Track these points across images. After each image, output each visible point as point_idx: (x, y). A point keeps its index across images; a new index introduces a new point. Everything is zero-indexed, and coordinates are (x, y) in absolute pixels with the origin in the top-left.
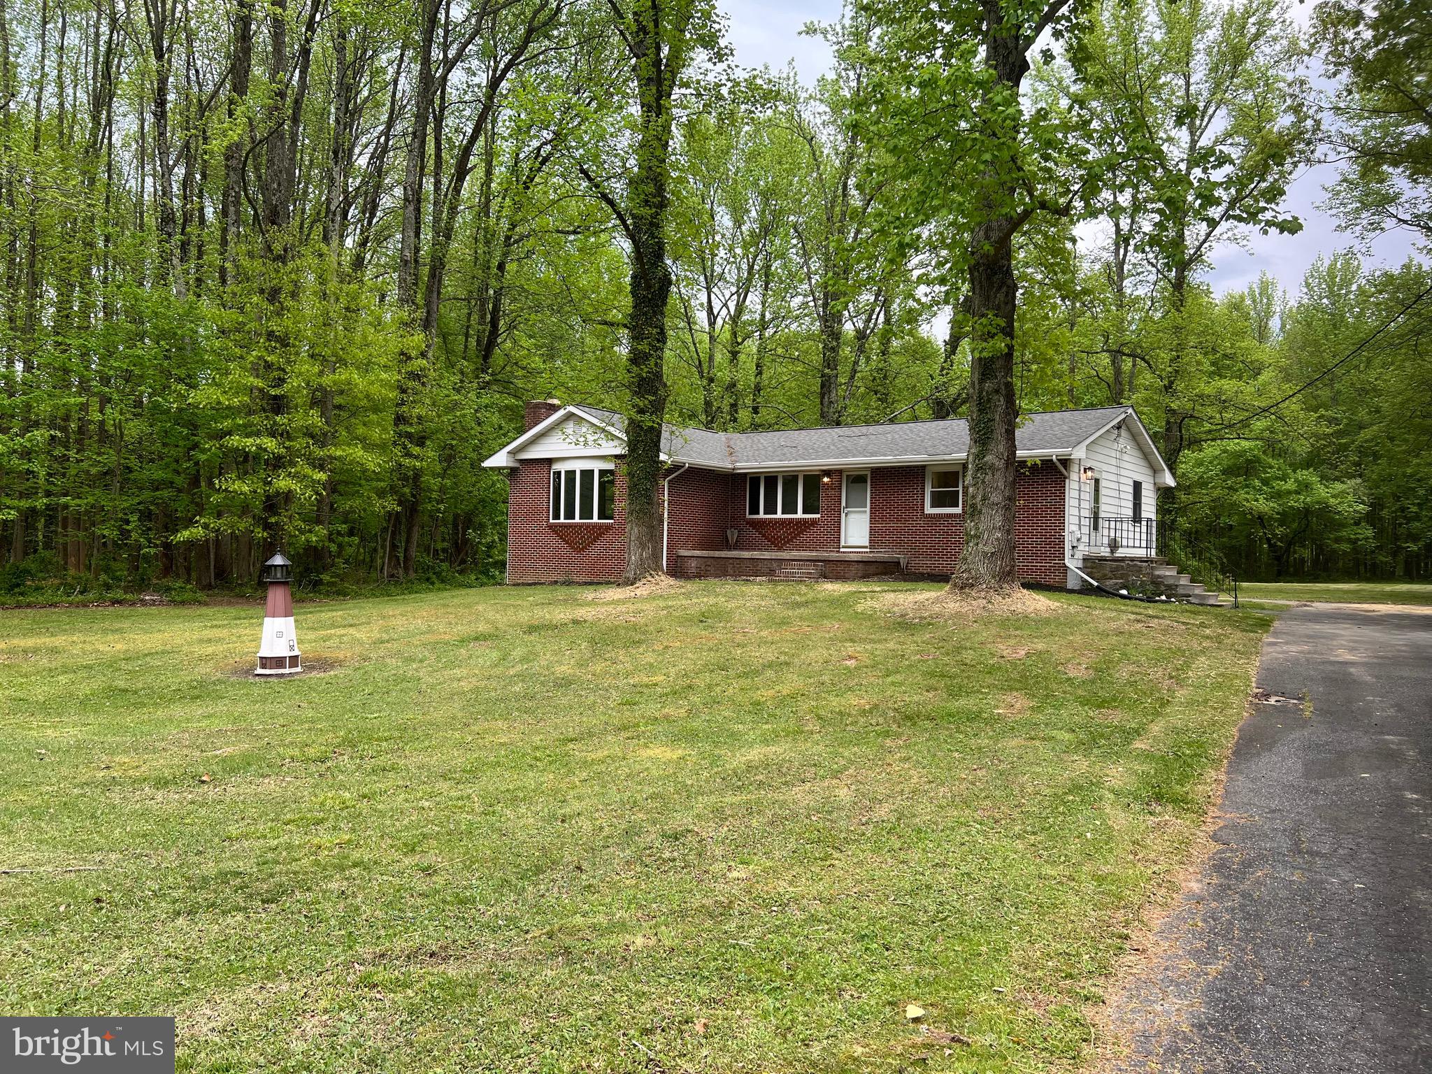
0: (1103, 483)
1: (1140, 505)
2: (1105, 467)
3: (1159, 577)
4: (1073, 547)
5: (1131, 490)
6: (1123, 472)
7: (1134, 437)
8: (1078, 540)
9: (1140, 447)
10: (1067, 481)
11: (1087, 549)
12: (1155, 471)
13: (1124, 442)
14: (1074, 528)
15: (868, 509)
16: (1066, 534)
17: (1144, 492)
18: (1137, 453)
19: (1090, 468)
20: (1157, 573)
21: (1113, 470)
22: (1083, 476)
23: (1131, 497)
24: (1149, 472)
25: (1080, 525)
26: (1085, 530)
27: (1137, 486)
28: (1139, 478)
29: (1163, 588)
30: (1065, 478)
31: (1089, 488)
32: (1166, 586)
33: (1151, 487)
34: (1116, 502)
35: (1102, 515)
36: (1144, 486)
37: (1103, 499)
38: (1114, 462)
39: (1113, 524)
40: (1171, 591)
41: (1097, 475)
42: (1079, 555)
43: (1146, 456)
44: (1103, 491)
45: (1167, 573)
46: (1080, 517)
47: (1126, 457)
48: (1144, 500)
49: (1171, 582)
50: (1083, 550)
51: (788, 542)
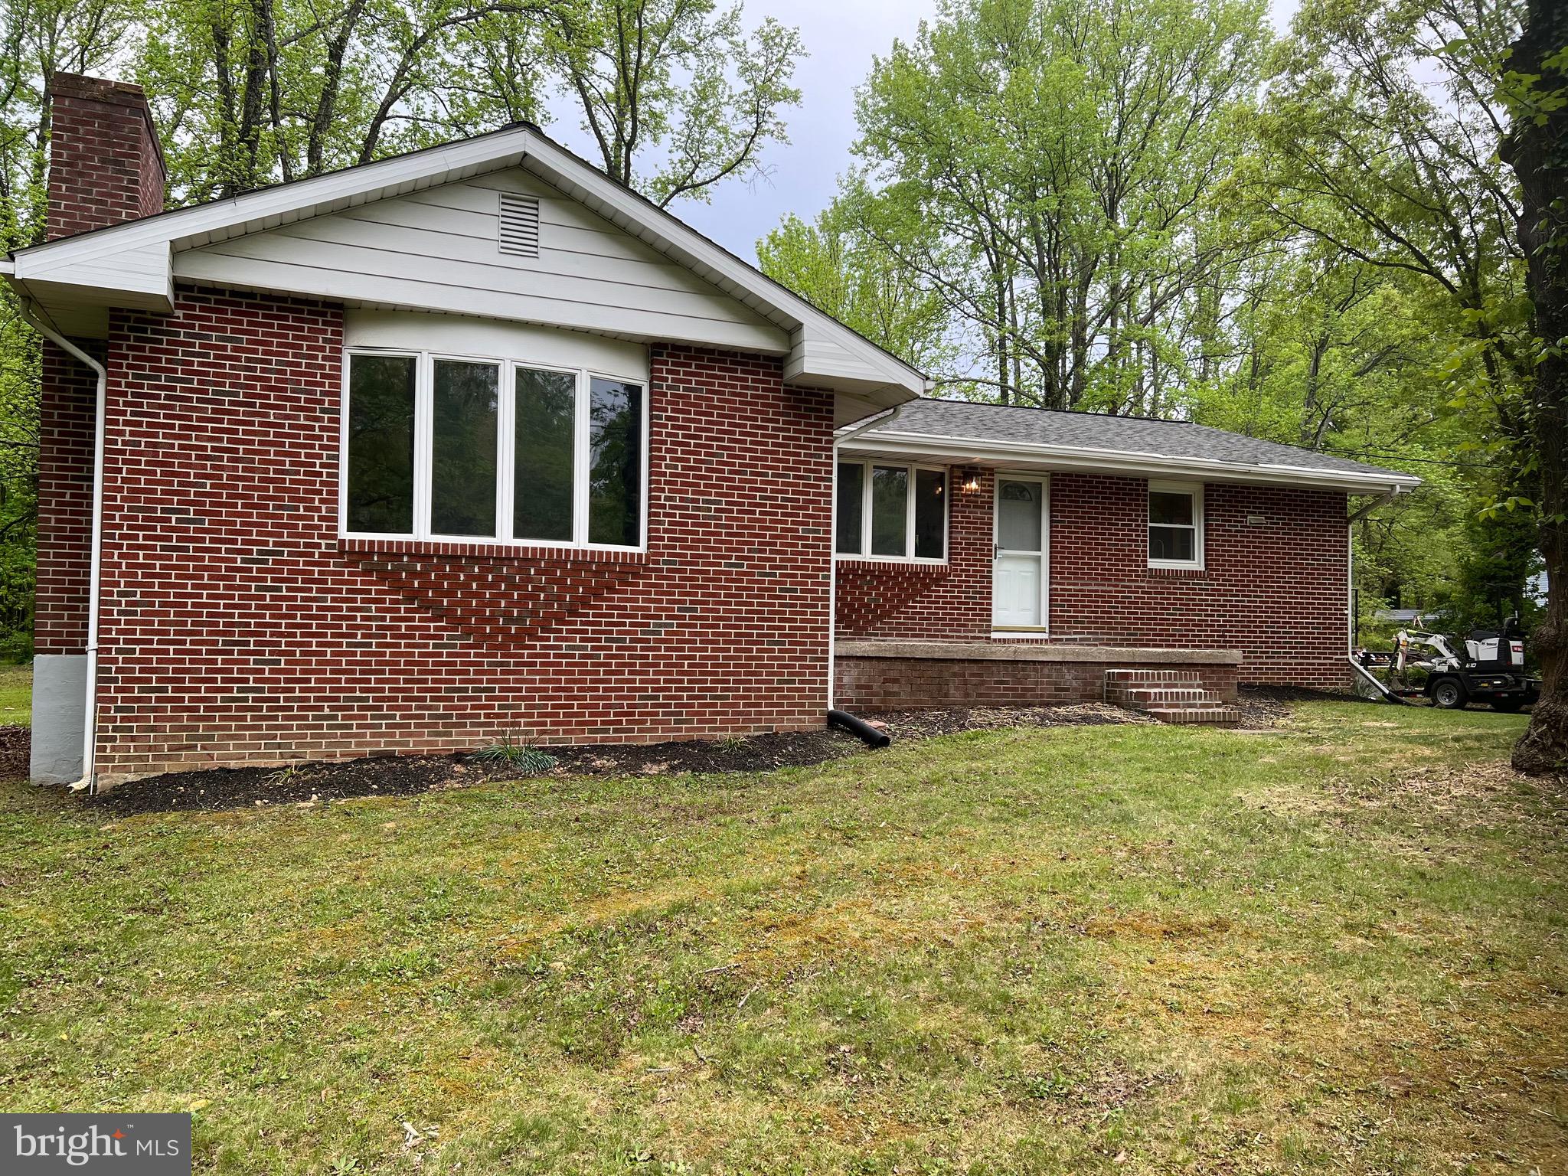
15: (1045, 553)
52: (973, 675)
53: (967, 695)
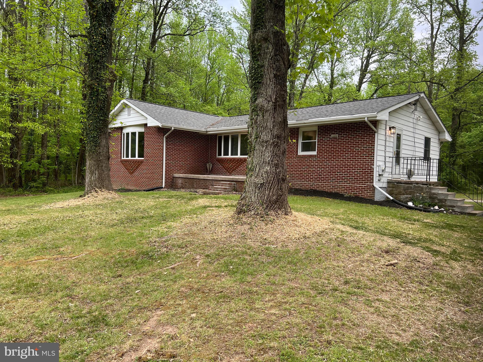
0: (403, 137)
1: (429, 151)
2: (405, 128)
3: (434, 194)
4: (380, 175)
5: (423, 142)
6: (417, 131)
7: (426, 111)
8: (383, 171)
9: (430, 118)
10: (376, 134)
11: (391, 176)
12: (439, 132)
13: (419, 114)
14: (382, 164)
16: (375, 167)
17: (432, 144)
18: (428, 121)
19: (393, 127)
20: (433, 191)
21: (412, 130)
22: (388, 132)
23: (423, 146)
24: (435, 132)
25: (385, 162)
26: (389, 165)
27: (427, 141)
28: (428, 136)
29: (437, 201)
30: (375, 132)
31: (393, 140)
32: (439, 200)
33: (437, 141)
34: (412, 148)
35: (402, 155)
36: (432, 140)
37: (403, 147)
38: (411, 125)
39: (409, 162)
40: (442, 203)
41: (397, 132)
42: (384, 179)
43: (434, 123)
44: (403, 142)
45: (440, 192)
46: (385, 157)
47: (420, 123)
48: (431, 148)
49: (442, 197)
50: (387, 177)
51: (234, 170)
52: (198, 182)
53: (197, 186)
